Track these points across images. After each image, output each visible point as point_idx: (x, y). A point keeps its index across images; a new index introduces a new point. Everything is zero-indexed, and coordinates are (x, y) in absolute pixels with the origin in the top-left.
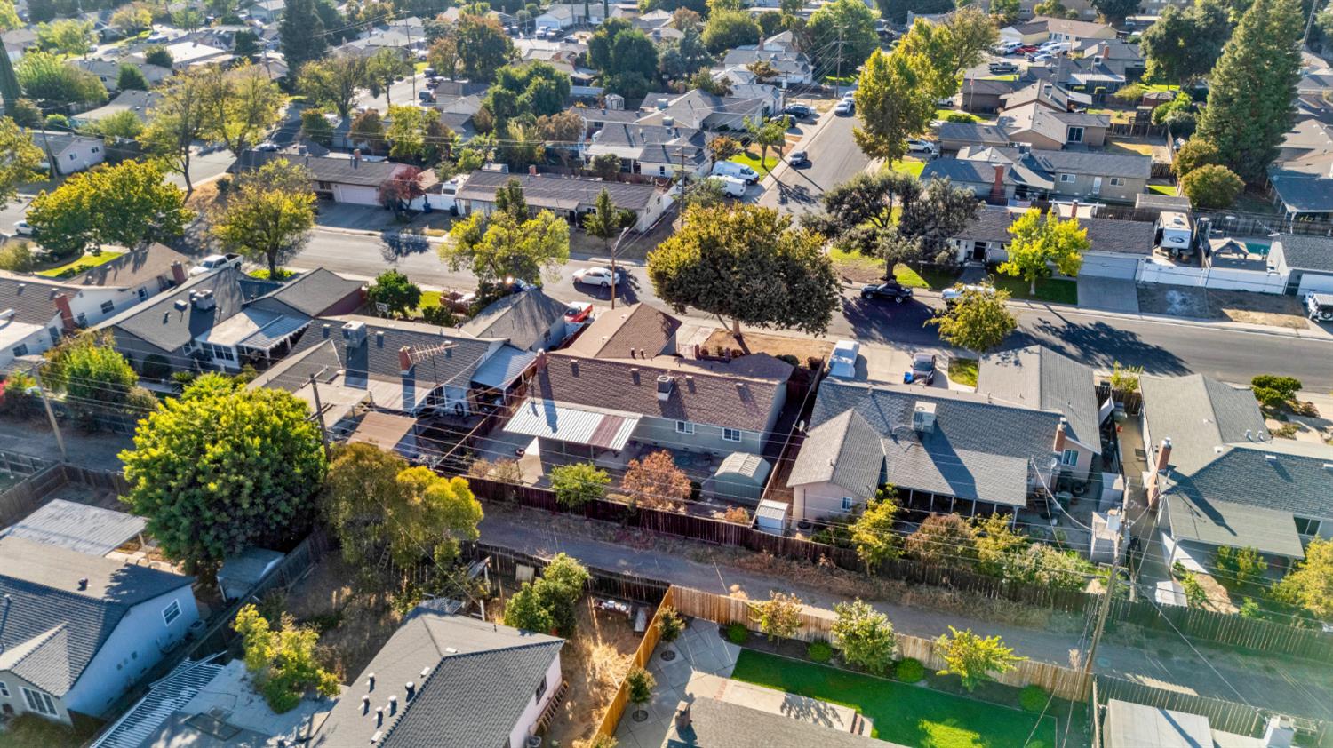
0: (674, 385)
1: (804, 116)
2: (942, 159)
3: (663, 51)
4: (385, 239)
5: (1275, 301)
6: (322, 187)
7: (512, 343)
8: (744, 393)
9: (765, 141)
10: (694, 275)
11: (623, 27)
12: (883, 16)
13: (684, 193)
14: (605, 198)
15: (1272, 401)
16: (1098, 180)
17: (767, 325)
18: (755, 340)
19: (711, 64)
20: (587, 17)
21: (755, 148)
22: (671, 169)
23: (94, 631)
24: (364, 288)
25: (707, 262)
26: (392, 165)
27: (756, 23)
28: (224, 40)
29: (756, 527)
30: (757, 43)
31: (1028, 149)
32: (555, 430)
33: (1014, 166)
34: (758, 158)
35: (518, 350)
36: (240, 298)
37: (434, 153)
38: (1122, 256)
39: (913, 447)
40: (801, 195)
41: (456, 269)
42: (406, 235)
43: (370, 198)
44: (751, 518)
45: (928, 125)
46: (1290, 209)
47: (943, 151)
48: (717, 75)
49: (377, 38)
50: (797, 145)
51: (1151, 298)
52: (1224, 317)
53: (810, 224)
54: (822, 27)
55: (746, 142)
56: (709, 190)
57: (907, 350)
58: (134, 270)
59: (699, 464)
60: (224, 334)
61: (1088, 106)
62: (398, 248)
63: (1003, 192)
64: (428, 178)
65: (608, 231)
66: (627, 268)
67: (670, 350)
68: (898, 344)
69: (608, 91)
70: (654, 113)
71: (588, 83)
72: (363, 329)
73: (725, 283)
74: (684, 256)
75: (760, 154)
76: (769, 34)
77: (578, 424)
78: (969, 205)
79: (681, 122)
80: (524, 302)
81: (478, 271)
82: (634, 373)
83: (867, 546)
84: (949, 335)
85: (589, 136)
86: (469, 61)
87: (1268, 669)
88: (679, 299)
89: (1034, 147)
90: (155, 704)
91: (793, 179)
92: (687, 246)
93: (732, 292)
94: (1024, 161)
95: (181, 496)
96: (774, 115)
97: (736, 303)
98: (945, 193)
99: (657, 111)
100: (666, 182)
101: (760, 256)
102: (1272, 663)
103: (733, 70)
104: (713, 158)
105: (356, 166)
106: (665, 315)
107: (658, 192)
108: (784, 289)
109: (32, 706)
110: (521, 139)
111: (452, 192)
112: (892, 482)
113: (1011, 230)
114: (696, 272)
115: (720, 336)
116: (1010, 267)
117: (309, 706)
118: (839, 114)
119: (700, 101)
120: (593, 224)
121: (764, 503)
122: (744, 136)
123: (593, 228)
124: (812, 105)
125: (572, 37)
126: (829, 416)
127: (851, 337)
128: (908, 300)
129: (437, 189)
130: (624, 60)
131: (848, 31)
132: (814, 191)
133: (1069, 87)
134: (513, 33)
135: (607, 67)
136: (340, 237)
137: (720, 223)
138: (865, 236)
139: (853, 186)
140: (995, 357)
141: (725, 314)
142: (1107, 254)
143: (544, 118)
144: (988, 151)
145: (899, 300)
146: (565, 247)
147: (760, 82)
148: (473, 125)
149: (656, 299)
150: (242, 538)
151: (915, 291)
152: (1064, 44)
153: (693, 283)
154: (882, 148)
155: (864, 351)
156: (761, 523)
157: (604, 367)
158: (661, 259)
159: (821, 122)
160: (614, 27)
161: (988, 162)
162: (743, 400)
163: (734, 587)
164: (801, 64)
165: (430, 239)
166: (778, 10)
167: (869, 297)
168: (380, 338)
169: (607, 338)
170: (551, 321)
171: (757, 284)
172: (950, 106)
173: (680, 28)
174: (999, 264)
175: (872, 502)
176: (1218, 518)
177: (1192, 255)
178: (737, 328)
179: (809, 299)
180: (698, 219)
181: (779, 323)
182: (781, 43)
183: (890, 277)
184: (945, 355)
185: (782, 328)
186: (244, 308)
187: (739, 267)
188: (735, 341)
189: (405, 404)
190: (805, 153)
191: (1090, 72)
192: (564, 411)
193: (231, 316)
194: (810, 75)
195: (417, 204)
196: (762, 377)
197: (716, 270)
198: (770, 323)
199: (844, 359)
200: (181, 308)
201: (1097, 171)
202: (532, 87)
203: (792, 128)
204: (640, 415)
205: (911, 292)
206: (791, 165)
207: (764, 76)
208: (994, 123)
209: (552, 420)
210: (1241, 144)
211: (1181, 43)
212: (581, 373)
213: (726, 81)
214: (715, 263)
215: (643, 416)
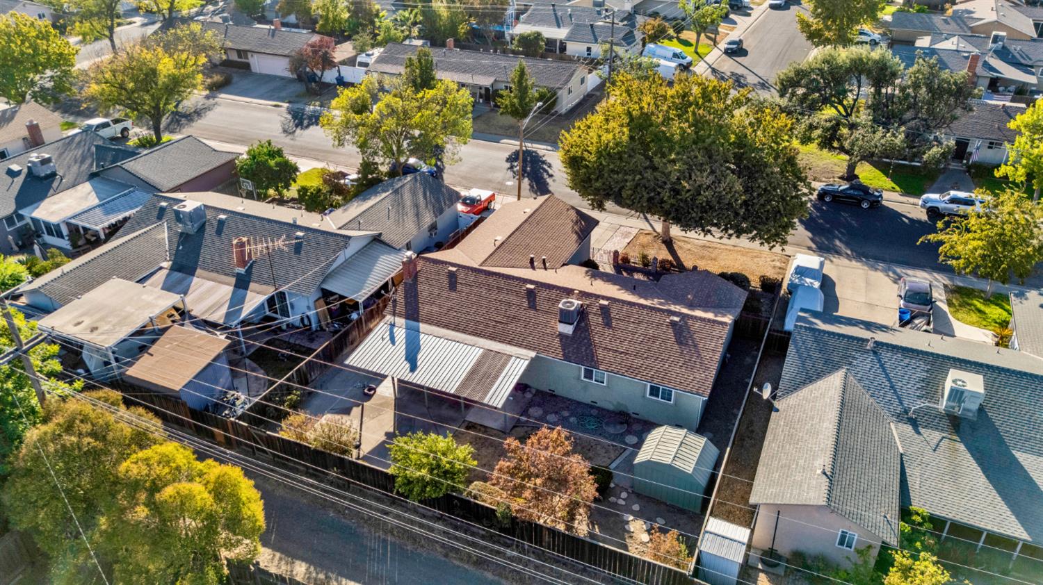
0: (582, 313)
1: (737, 7)
6: (240, 57)
7: (384, 238)
8: (682, 332)
9: (698, 30)
10: (618, 162)
14: (522, 73)
17: (709, 231)
18: (689, 246)
21: (688, 35)
22: (598, 50)
25: (636, 145)
26: (310, 35)
29: (699, 568)
31: (1003, 37)
32: (413, 368)
33: (988, 57)
34: (690, 45)
35: (390, 247)
36: (91, 165)
39: (946, 442)
41: (340, 144)
42: (311, 108)
43: (282, 68)
44: (691, 554)
47: (894, 42)
50: (729, 34)
55: (679, 30)
57: (885, 271)
59: (611, 430)
60: (54, 208)
62: (300, 120)
65: (524, 110)
66: (541, 153)
67: (582, 258)
68: (872, 262)
73: (657, 174)
74: (607, 137)
75: (693, 41)
77: (446, 358)
79: (612, 6)
80: (408, 186)
81: (363, 146)
82: (530, 292)
85: (516, 19)
88: (596, 192)
89: (1008, 37)
91: (728, 66)
92: (612, 124)
93: (668, 186)
94: (996, 52)
97: (672, 201)
100: (593, 64)
101: (708, 141)
104: (644, 40)
105: (273, 36)
106: (578, 212)
107: (581, 71)
108: (738, 187)
110: (446, 15)
112: (920, 506)
113: (1012, 125)
114: (621, 159)
115: (644, 240)
116: (1012, 170)
118: (774, 7)
120: (507, 102)
122: (677, 23)
123: (506, 106)
126: (809, 378)
127: (809, 248)
128: (876, 203)
132: (751, 79)
136: (244, 107)
138: (828, 125)
139: (814, 66)
141: (653, 214)
144: (954, 40)
145: (865, 205)
146: (468, 124)
149: (569, 190)
151: (886, 195)
153: (618, 173)
154: (829, 34)
155: (829, 270)
156: (704, 559)
157: (490, 280)
158: (578, 140)
159: (755, 13)
161: (957, 51)
162: (679, 342)
167: (827, 199)
168: (221, 223)
169: (500, 239)
170: (439, 211)
171: (704, 179)
174: (998, 166)
178: (666, 230)
180: (629, 94)
181: (726, 230)
183: (850, 176)
184: (937, 280)
185: (730, 235)
186: (92, 176)
187: (678, 154)
188: (664, 246)
189: (228, 315)
190: (741, 41)
192: (433, 340)
193: (74, 186)
195: (330, 76)
196: (705, 307)
197: (647, 157)
198: (713, 229)
199: (808, 280)
200: (14, 176)
203: (726, 17)
204: (533, 354)
205: (881, 196)
206: (726, 52)
209: (412, 353)
212: (459, 287)
214: (646, 147)
215: (536, 356)
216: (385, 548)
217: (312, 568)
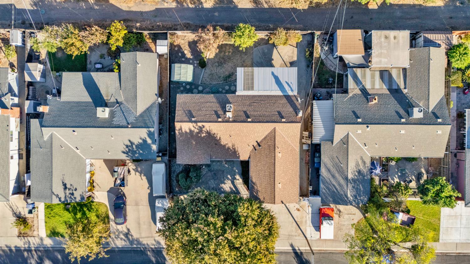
32: (273, 73)
82: (249, 118)
121: (167, 52)
215: (235, 93)
216: (249, 21)
217: (263, 7)
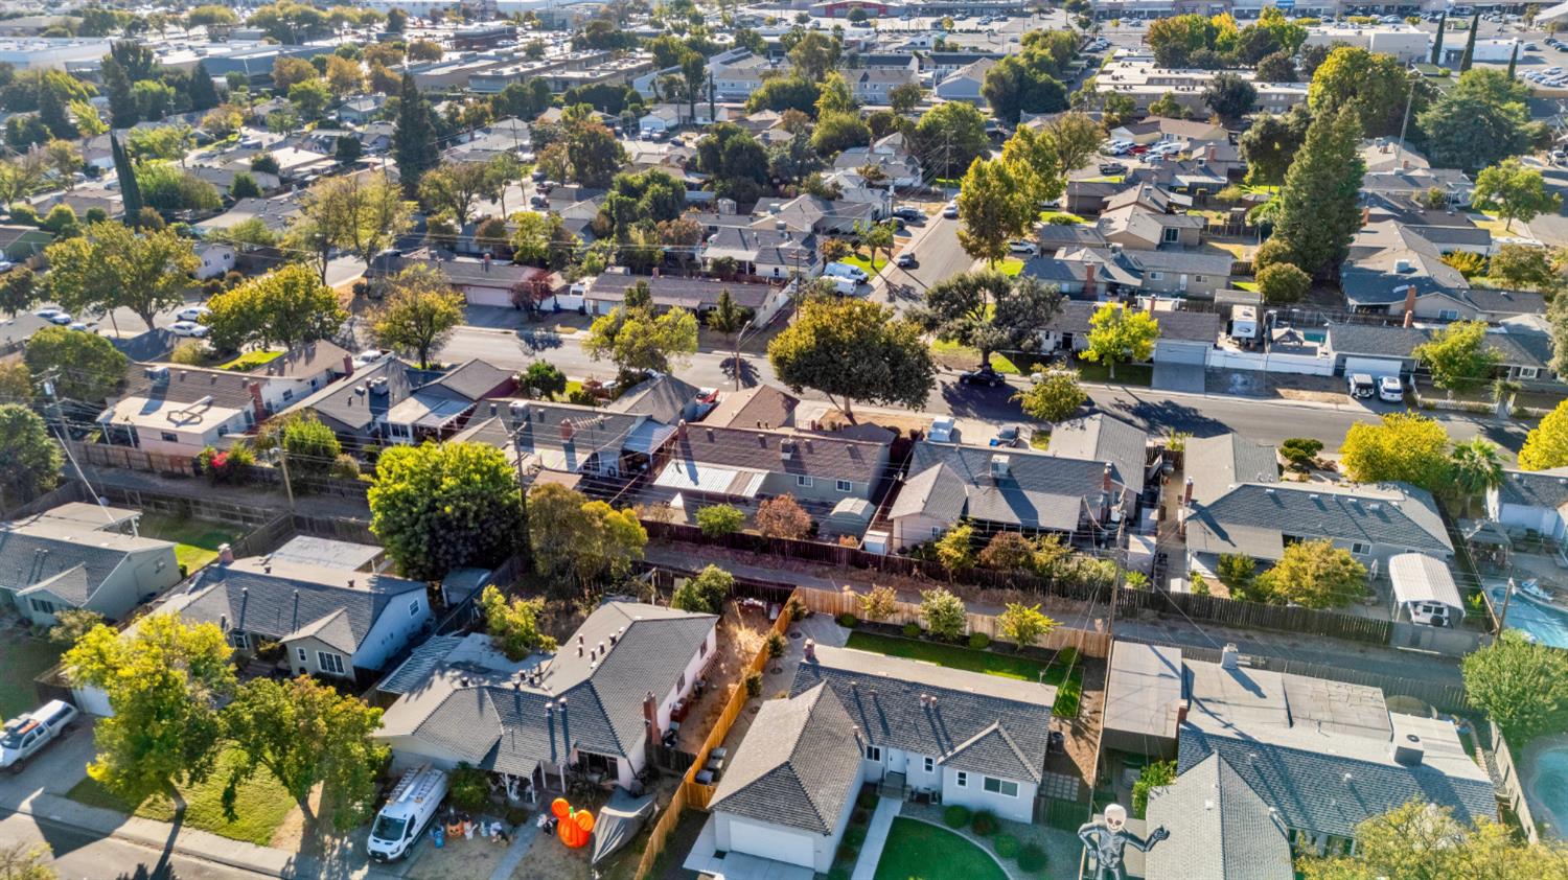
0: (795, 447)
1: (912, 218)
2: (1041, 260)
3: (773, 156)
4: (521, 337)
5: (1324, 381)
7: (655, 417)
8: (854, 452)
9: (874, 244)
10: (809, 359)
11: (734, 132)
12: (996, 115)
13: (799, 291)
14: (727, 297)
15: (1296, 459)
16: (1184, 277)
17: (873, 402)
18: (863, 414)
19: (820, 168)
20: (693, 117)
21: (865, 250)
22: (785, 271)
23: (368, 613)
24: (516, 377)
25: (821, 347)
26: (522, 268)
27: (866, 124)
28: (324, 145)
29: (863, 548)
30: (867, 145)
31: (1120, 249)
32: (697, 483)
33: (1106, 265)
34: (867, 260)
35: (659, 424)
36: (408, 385)
37: (556, 258)
38: (1192, 343)
39: (991, 491)
40: (907, 293)
41: (597, 359)
42: (539, 333)
43: (504, 299)
44: (860, 543)
45: (1030, 226)
46: (1352, 302)
47: (1044, 251)
48: (828, 178)
49: (482, 141)
50: (904, 247)
51: (1216, 380)
52: (1276, 395)
53: (913, 317)
54: (931, 131)
55: (856, 245)
56: (822, 288)
57: (995, 424)
58: (307, 363)
59: (817, 511)
60: (399, 415)
61: (1188, 208)
62: (534, 344)
63: (1095, 289)
64: (557, 280)
65: (730, 327)
66: (749, 360)
67: (790, 423)
68: (990, 420)
69: (720, 196)
70: (766, 217)
71: (698, 187)
72: (528, 407)
73: (836, 365)
74: (801, 343)
75: (869, 256)
76: (879, 135)
77: (715, 478)
78: (1055, 299)
79: (794, 226)
80: (659, 387)
81: (617, 360)
83: (949, 557)
84: (1030, 409)
85: (705, 240)
86: (580, 166)
87: (1248, 637)
88: (796, 381)
89: (1125, 247)
90: (419, 662)
91: (901, 279)
92: (803, 335)
93: (844, 373)
94: (1116, 260)
95: (423, 517)
96: (884, 217)
97: (846, 382)
98: (1033, 288)
99: (769, 216)
100: (781, 282)
101: (866, 342)
102: (1250, 633)
103: (842, 175)
104: (825, 260)
105: (487, 270)
106: (784, 395)
107: (774, 291)
108: (888, 370)
109: (324, 667)
110: (642, 243)
111: (580, 293)
112: (973, 514)
113: (1092, 321)
114: (811, 357)
115: (833, 415)
116: (1091, 354)
117: (535, 658)
118: (948, 216)
119: (811, 206)
120: (716, 320)
121: (869, 532)
122: (854, 238)
123: (715, 324)
124: (920, 207)
125: (678, 138)
126: (923, 468)
127: (949, 414)
128: (1001, 384)
129: (565, 290)
130: (736, 165)
131: (956, 135)
132: (920, 290)
133: (1172, 189)
134: (618, 135)
135: (717, 171)
136: (479, 335)
137: (831, 314)
138: (961, 328)
139: (953, 284)
140: (1065, 424)
141: (836, 394)
142: (1179, 342)
143: (663, 223)
144: (1083, 251)
145: (992, 384)
146: (694, 339)
147: (870, 186)
148: (593, 231)
149: (776, 381)
150: (465, 553)
151: (1007, 376)
152: (1175, 145)
153: (809, 366)
154: (983, 249)
155: (958, 425)
156: (868, 546)
157: (737, 434)
158: (781, 347)
159: (929, 224)
160: (724, 133)
161: (1082, 262)
162: (852, 456)
163: (846, 588)
164: (910, 167)
165: (562, 336)
166: (889, 109)
167: (966, 381)
169: (736, 412)
170: (686, 401)
171: (864, 366)
172: (1056, 207)
173: (789, 130)
174: (1082, 352)
175: (954, 526)
176: (1224, 536)
177: (1256, 344)
178: (847, 406)
179: (910, 378)
180: (813, 312)
181: (884, 400)
182: (891, 145)
183: (986, 363)
184: (1027, 427)
185: (887, 404)
186: (413, 393)
187: (848, 351)
188: (845, 416)
189: (569, 465)
190: (913, 255)
191: (1194, 174)
192: (702, 469)
193: (403, 400)
194: (920, 178)
195: (548, 305)
196: (869, 441)
197: (829, 355)
199: (941, 431)
200: (361, 394)
201: (1186, 269)
202: (649, 193)
203: (901, 229)
204: (768, 471)
205: (1004, 377)
206: (900, 266)
207: (873, 181)
208: (1094, 225)
209: (694, 476)
210: (1313, 244)
211: (1277, 146)
212: (716, 439)
213: (836, 185)
214: (828, 349)
215: (770, 473)
